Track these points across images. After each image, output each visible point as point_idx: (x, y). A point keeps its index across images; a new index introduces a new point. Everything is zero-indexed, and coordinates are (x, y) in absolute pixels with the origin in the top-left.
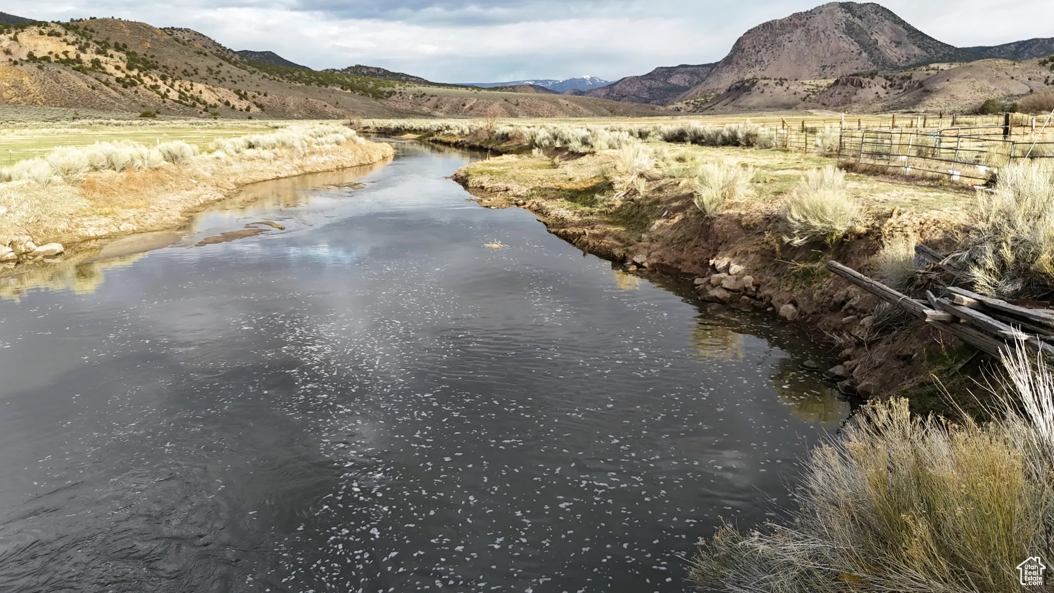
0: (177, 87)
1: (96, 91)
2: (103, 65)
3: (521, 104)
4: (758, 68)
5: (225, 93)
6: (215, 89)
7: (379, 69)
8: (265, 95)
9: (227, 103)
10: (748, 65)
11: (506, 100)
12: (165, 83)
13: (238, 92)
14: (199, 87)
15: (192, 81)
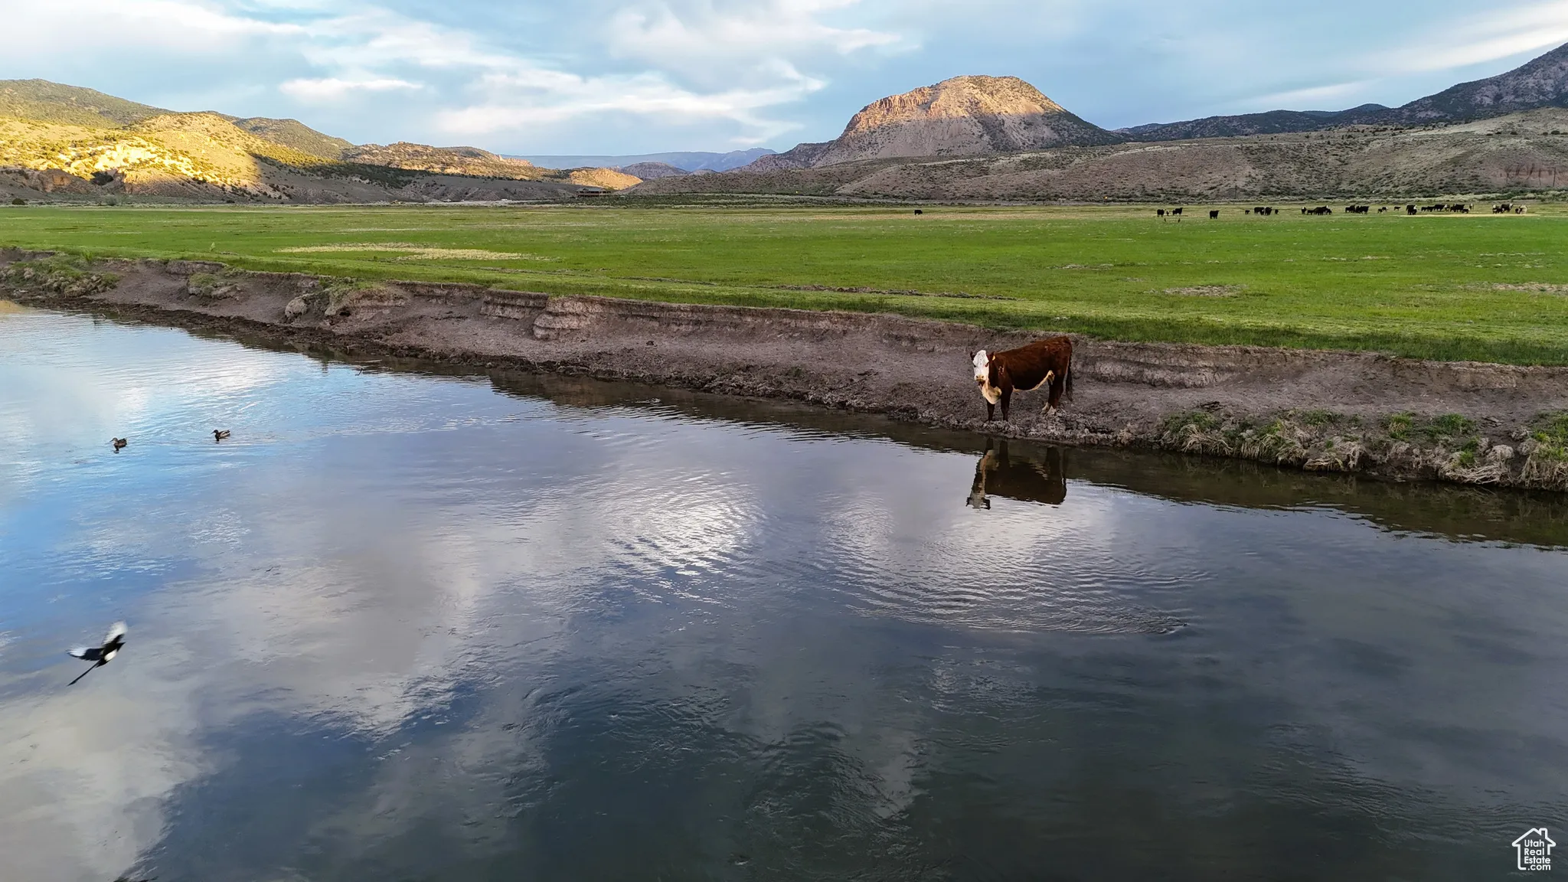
7: (426, 147)
10: (860, 148)
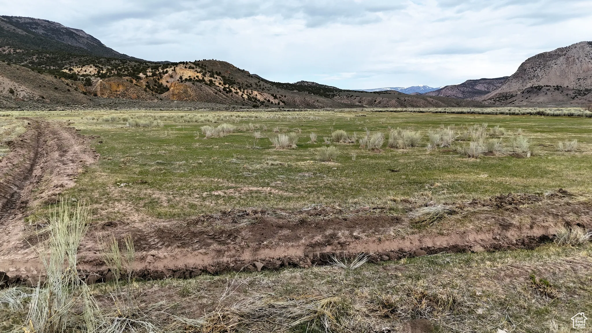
0: (246, 93)
1: (217, 95)
2: (214, 82)
3: (407, 100)
4: (535, 80)
5: (267, 96)
6: (262, 94)
8: (285, 97)
9: (269, 101)
10: (529, 78)
11: (398, 98)
12: (241, 91)
13: (272, 95)
14: (255, 93)
15: (252, 90)
